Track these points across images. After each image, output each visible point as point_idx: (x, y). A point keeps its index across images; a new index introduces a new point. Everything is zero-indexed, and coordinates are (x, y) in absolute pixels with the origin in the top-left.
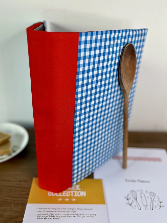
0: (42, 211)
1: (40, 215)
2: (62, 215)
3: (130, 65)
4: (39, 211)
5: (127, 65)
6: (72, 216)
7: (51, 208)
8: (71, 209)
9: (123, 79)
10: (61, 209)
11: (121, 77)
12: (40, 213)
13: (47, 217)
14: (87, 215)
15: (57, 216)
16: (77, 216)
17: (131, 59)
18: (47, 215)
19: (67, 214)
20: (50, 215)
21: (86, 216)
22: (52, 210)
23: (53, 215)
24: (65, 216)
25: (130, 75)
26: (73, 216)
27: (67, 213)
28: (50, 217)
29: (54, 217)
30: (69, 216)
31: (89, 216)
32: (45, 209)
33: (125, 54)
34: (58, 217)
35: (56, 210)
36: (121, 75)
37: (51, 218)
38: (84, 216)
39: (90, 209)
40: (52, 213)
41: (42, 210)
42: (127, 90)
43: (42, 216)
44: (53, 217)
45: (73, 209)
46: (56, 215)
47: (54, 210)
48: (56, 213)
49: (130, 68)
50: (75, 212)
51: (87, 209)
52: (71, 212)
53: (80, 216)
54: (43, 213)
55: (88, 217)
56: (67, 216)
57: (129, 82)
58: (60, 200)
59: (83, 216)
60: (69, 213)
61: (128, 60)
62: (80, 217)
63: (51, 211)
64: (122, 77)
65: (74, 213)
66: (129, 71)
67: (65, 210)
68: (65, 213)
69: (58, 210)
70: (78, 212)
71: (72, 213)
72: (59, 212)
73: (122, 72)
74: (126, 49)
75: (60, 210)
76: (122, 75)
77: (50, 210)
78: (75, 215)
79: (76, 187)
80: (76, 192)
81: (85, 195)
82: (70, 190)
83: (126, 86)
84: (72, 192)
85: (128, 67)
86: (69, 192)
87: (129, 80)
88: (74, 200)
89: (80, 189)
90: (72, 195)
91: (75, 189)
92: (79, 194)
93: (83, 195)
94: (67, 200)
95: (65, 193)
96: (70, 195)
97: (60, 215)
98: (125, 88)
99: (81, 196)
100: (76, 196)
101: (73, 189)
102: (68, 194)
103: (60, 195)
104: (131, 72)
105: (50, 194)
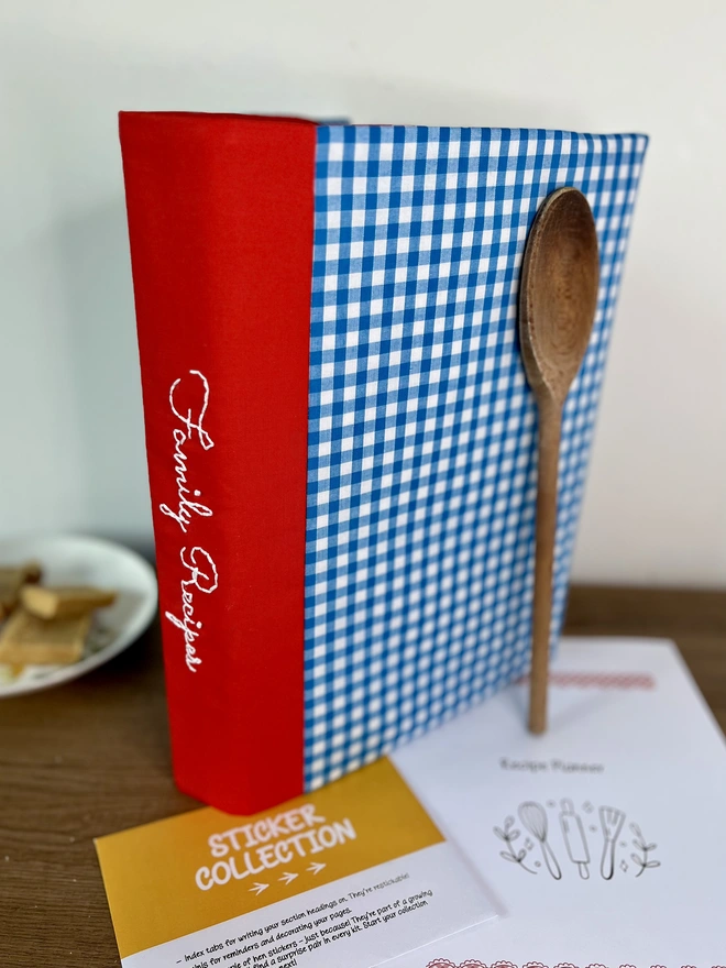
2: (300, 946)
3: (568, 283)
5: (558, 280)
6: (342, 931)
7: (240, 936)
8: (323, 907)
10: (285, 922)
11: (525, 328)
14: (402, 907)
15: (280, 959)
16: (360, 924)
17: (577, 256)
21: (396, 910)
22: (248, 942)
23: (262, 962)
24: (312, 942)
25: (570, 327)
26: (347, 928)
27: (316, 929)
30: (329, 936)
31: (409, 905)
32: (214, 948)
35: (266, 936)
36: (525, 321)
38: (389, 912)
39: (399, 879)
40: (255, 953)
41: (206, 959)
42: (554, 388)
45: (333, 905)
46: (275, 957)
47: (258, 939)
48: (270, 947)
49: (568, 297)
50: (348, 911)
51: (388, 884)
52: (329, 918)
53: (374, 918)
55: (404, 911)
56: (323, 943)
57: (564, 354)
59: (384, 915)
60: (323, 926)
61: (560, 261)
62: (374, 922)
63: (246, 950)
65: (346, 917)
66: (566, 309)
67: (304, 921)
68: (308, 932)
69: (274, 933)
70: (359, 907)
71: (338, 921)
72: (279, 937)
73: (531, 306)
75: (282, 929)
76: (531, 321)
77: (239, 946)
78: (353, 925)
79: (301, 819)
80: (310, 835)
81: (351, 834)
82: (283, 837)
83: (550, 369)
84: (295, 840)
85: (559, 290)
86: (284, 845)
87: (563, 348)
88: (319, 867)
89: (320, 819)
90: (302, 853)
91: (301, 826)
92: (328, 837)
93: (346, 837)
94: (291, 877)
95: (270, 855)
96: (290, 855)
97: (293, 949)
98: (544, 379)
99: (338, 843)
100: (316, 849)
101: (295, 828)
102: (284, 855)
103: (251, 870)
104: (572, 315)
105: (205, 881)
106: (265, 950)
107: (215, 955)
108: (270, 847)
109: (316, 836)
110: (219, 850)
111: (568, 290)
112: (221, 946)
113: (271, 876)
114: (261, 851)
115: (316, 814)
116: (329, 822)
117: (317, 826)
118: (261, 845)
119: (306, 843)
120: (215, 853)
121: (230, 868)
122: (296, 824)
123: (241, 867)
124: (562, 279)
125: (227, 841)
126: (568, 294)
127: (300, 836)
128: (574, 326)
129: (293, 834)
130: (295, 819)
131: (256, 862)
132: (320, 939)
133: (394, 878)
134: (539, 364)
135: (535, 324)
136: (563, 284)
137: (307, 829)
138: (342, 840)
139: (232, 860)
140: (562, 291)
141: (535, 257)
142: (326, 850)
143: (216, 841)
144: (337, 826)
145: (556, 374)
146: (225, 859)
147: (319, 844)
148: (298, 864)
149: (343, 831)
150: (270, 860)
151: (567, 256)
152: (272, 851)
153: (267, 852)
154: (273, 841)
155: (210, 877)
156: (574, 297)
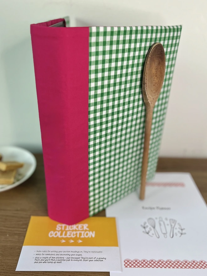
0: (40, 255)
1: (38, 259)
2: (65, 259)
3: (156, 72)
4: (37, 254)
5: (154, 71)
6: (77, 259)
7: (52, 251)
8: (76, 252)
9: (147, 89)
10: (64, 252)
11: (144, 86)
12: (38, 257)
13: (47, 261)
14: (96, 259)
15: (58, 260)
16: (82, 259)
17: (159, 64)
18: (46, 259)
19: (71, 258)
20: (51, 259)
21: (94, 259)
22: (53, 253)
23: (54, 259)
24: (68, 259)
25: (156, 85)
26: (79, 259)
27: (71, 256)
28: (50, 261)
29: (55, 261)
30: (73, 259)
31: (98, 259)
32: (44, 251)
33: (151, 56)
34: (60, 261)
35: (58, 253)
36: (144, 84)
37: (52, 263)
38: (92, 259)
39: (99, 252)
40: (53, 256)
41: (41, 253)
42: (151, 103)
43: (40, 259)
44: (53, 261)
45: (78, 252)
46: (57, 259)
47: (56, 253)
48: (57, 256)
49: (156, 76)
50: (81, 255)
51: (96, 252)
52: (75, 255)
53: (87, 259)
54: (42, 256)
55: (96, 261)
56: (71, 260)
57: (154, 93)
58: (64, 241)
59: (90, 259)
60: (73, 256)
61: (155, 65)
63: (52, 255)
64: (146, 86)
65: (80, 256)
66: (155, 80)
67: (69, 253)
68: (68, 256)
69: (60, 253)
70: (84, 255)
71: (77, 257)
72: (61, 255)
73: (146, 79)
74: (153, 50)
75: (62, 253)
76: (146, 84)
77: (51, 253)
78: (81, 259)
79: (83, 227)
80: (83, 232)
81: (93, 236)
82: (76, 230)
83: (150, 98)
84: (78, 232)
85: (154, 74)
86: (75, 233)
87: (154, 91)
88: (80, 241)
89: (88, 229)
90: (78, 236)
91: (82, 229)
92: (87, 234)
93: (92, 236)
94: (72, 241)
95: (70, 234)
96: (75, 236)
97: (63, 259)
98: (149, 101)
99: (89, 237)
100: (82, 236)
101: (80, 229)
102: (74, 235)
103: (63, 236)
104: (157, 81)
105: (51, 235)
106: (56, 256)
107: (44, 253)
108: (71, 232)
109: (84, 233)
110: (58, 228)
111: (156, 74)
112: (46, 252)
113: (67, 239)
114: (68, 232)
115: (87, 227)
116: (89, 231)
117: (86, 231)
118: (69, 231)
119: (80, 234)
120: (57, 229)
121: (59, 234)
122: (81, 228)
123: (61, 234)
124: (155, 71)
125: (61, 227)
126: (156, 75)
127: (80, 232)
128: (157, 85)
129: (79, 230)
130: (81, 227)
131: (66, 235)
132: (70, 259)
133: (98, 251)
134: (147, 96)
135: (147, 85)
136: (155, 72)
137: (83, 230)
138: (90, 237)
139: (60, 232)
140: (155, 74)
141: (148, 65)
142: (85, 238)
143: (59, 226)
144: (91, 233)
145: (152, 99)
146: (59, 231)
147: (84, 235)
148: (76, 239)
149: (92, 234)
150: (69, 235)
151: (156, 63)
152: (71, 233)
153: (70, 233)
154: (73, 231)
155: (53, 234)
156: (158, 76)
